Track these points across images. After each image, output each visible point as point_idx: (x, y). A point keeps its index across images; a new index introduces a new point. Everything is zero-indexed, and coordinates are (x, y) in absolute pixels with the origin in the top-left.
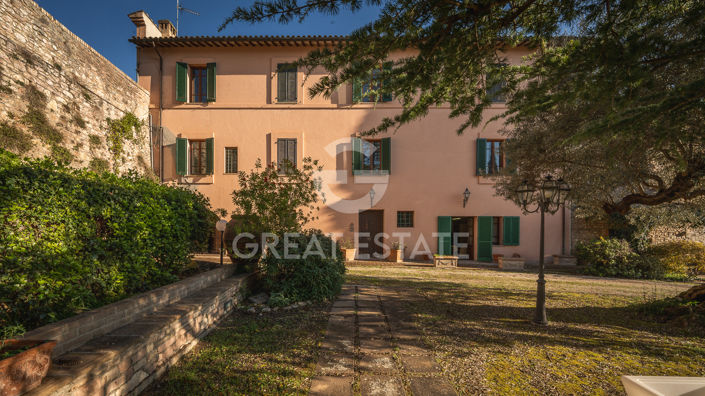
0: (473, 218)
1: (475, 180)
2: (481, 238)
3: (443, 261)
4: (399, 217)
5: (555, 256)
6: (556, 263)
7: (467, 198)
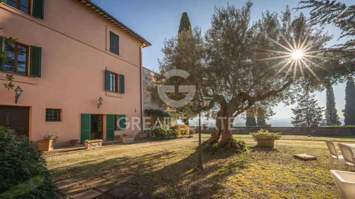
0: (102, 115)
1: (104, 93)
2: (108, 126)
3: (93, 144)
4: (47, 113)
5: (139, 133)
6: (140, 136)
7: (101, 104)
